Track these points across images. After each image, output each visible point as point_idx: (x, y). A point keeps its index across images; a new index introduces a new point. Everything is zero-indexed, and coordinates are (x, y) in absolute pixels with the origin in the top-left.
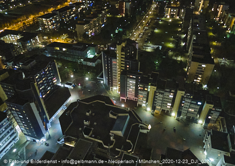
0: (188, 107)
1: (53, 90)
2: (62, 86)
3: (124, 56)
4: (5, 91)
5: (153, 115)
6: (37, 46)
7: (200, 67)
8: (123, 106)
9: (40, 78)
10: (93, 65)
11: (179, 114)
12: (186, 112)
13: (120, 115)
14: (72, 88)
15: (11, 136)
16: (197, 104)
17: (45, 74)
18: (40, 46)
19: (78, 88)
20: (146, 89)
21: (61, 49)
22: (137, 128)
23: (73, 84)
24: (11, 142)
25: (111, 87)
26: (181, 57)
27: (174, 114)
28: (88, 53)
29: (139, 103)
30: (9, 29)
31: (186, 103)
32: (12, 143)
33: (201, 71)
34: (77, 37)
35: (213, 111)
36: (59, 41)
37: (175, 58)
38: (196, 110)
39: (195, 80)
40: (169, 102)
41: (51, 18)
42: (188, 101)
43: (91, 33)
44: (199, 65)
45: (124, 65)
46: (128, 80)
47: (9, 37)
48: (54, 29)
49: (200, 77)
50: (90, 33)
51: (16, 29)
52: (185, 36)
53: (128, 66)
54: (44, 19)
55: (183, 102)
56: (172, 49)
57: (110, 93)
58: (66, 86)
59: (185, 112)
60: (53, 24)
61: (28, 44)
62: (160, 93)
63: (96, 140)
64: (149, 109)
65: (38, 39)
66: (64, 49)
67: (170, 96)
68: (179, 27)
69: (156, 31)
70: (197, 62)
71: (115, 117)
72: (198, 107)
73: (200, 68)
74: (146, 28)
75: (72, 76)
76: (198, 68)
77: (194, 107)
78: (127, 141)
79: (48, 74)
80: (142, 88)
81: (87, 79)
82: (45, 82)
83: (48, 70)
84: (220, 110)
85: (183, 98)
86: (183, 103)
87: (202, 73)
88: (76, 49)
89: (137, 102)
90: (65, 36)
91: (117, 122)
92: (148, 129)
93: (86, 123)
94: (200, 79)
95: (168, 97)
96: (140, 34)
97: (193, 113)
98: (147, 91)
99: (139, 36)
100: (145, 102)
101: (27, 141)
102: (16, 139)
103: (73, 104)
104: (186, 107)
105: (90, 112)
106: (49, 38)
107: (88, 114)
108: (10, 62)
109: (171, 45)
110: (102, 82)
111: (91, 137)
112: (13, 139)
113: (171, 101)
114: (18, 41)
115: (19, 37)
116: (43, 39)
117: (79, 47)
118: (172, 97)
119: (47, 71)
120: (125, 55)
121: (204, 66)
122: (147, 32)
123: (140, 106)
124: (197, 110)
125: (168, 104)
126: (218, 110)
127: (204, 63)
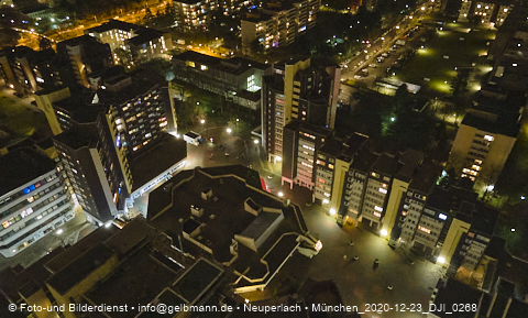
0: (416, 221)
1: (158, 141)
2: (178, 136)
3: (298, 91)
4: (60, 122)
5: (340, 225)
6: (160, 55)
7: (478, 139)
8: (281, 194)
9: (132, 111)
10: (253, 105)
11: (396, 233)
12: (413, 232)
13: (265, 209)
14: (196, 144)
15: (59, 205)
16: (436, 217)
17: (143, 106)
18: (165, 56)
19: (207, 146)
20: (331, 166)
21: (198, 67)
22: (291, 242)
23: (200, 137)
24: (58, 216)
25: (270, 155)
26: (457, 116)
27: (385, 232)
28: (249, 79)
29: (316, 195)
30: (122, 20)
31: (412, 211)
32: (61, 219)
33: (481, 150)
34: (240, 47)
35: (470, 238)
36: (203, 52)
37: (441, 116)
38: (435, 231)
39: (465, 170)
40: (379, 204)
41: (198, 4)
42: (417, 206)
43: (271, 41)
44: (477, 135)
45: (296, 110)
46: (300, 142)
47: (114, 33)
48: (201, 26)
49: (477, 164)
50: (268, 41)
51: (134, 21)
52: (491, 69)
53: (304, 113)
54: (184, 5)
55: (405, 206)
56: (442, 96)
57: (266, 167)
58: (186, 138)
59: (409, 230)
60: (200, 16)
61: (141, 51)
62: (357, 179)
63: (202, 246)
64: (334, 212)
65: (163, 42)
66: (203, 68)
67: (381, 190)
68: (486, 48)
69: (422, 51)
70: (475, 126)
71: (255, 213)
72: (441, 226)
73: (480, 143)
74: (399, 42)
75: (203, 122)
76: (476, 142)
77: (431, 223)
78: (262, 261)
79: (149, 107)
80: (324, 164)
81: (229, 131)
82: (141, 121)
83: (151, 100)
84: (488, 240)
85: (404, 199)
86: (406, 210)
87: (484, 154)
88: (225, 69)
89: (312, 192)
90: (218, 43)
91: (256, 222)
92: (314, 249)
93: (195, 211)
94: (478, 168)
95: (376, 192)
96: (380, 55)
97: (428, 238)
98: (333, 170)
99: (376, 58)
100: (328, 195)
101: (87, 222)
102: (69, 214)
103: (184, 173)
104: (413, 219)
105: (210, 193)
106: (187, 43)
107: (204, 195)
108: (95, 78)
109: (444, 87)
110: (256, 142)
111: (196, 238)
112: (63, 213)
113: (382, 201)
114: (127, 42)
115: (130, 35)
116: (175, 44)
117: (232, 65)
118: (385, 192)
119: (147, 101)
120: (301, 88)
121: (489, 138)
122: (398, 51)
123: (318, 202)
124: (438, 232)
125: (377, 208)
126: (482, 238)
127: (491, 132)
